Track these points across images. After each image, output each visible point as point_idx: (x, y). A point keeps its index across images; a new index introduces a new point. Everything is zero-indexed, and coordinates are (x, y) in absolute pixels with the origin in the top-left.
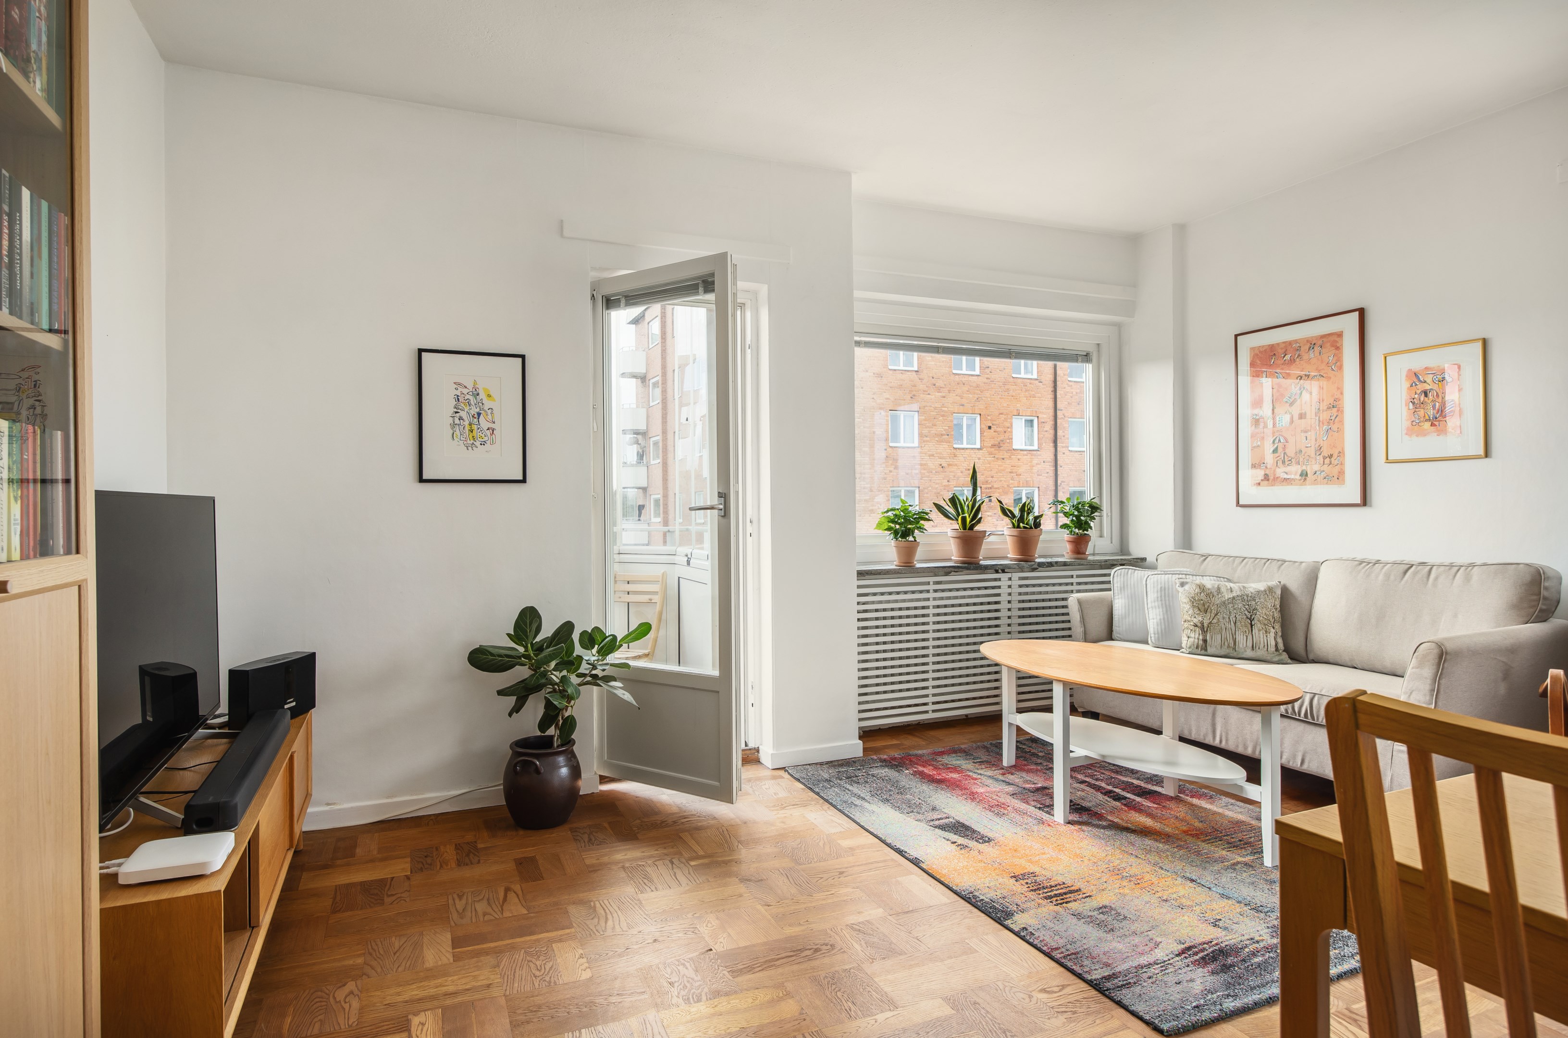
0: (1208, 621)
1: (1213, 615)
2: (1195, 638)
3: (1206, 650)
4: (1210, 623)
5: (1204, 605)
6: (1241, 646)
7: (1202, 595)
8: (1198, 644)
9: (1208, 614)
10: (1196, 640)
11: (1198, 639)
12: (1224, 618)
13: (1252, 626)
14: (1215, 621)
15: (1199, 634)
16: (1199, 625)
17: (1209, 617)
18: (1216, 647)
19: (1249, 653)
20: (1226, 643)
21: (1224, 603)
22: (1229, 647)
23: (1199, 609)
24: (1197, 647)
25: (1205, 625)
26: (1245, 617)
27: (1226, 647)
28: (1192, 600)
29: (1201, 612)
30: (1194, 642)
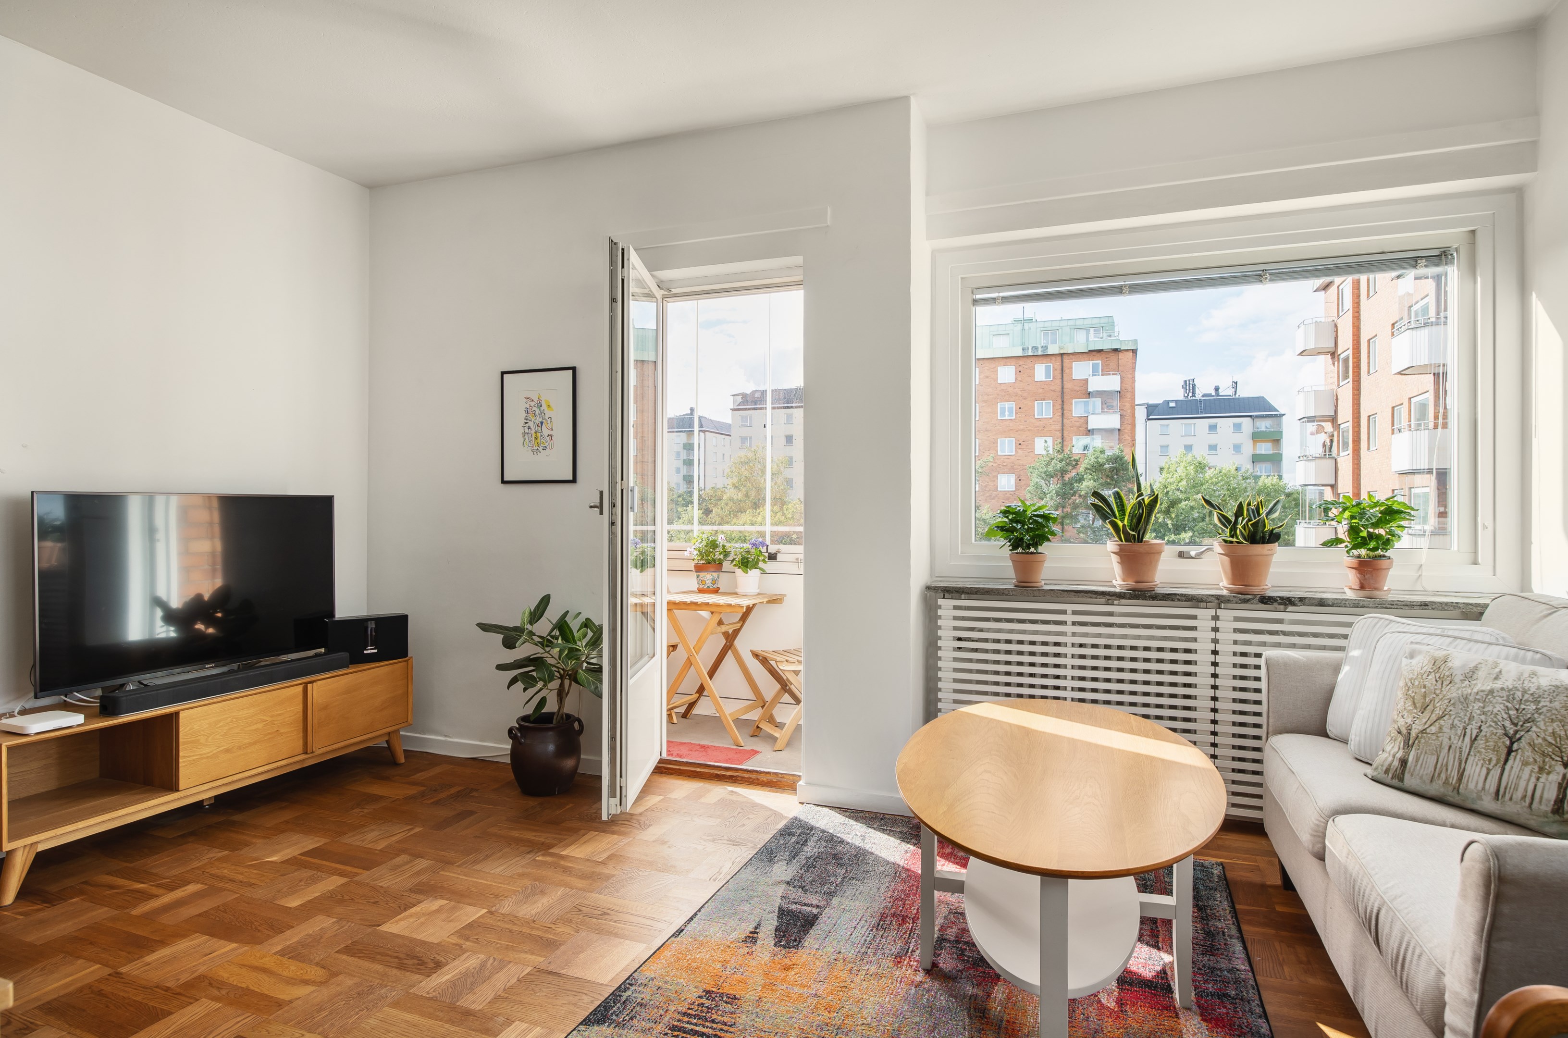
0: (1421, 728)
1: (1434, 717)
2: (1389, 754)
3: (1401, 780)
4: (1423, 731)
5: (1425, 696)
6: (1472, 786)
7: (1430, 677)
8: (1390, 765)
9: (1427, 714)
10: (1390, 759)
11: (1394, 756)
12: (1453, 726)
13: (1510, 751)
14: (1433, 729)
15: (1399, 749)
16: (1404, 731)
17: (1424, 720)
18: (1421, 778)
19: (1488, 804)
20: (1443, 776)
21: (1466, 699)
22: (1446, 782)
23: (1414, 703)
24: (1387, 772)
25: (1413, 734)
26: (1501, 732)
27: (1441, 782)
28: (1409, 684)
29: (1416, 708)
30: (1386, 759)
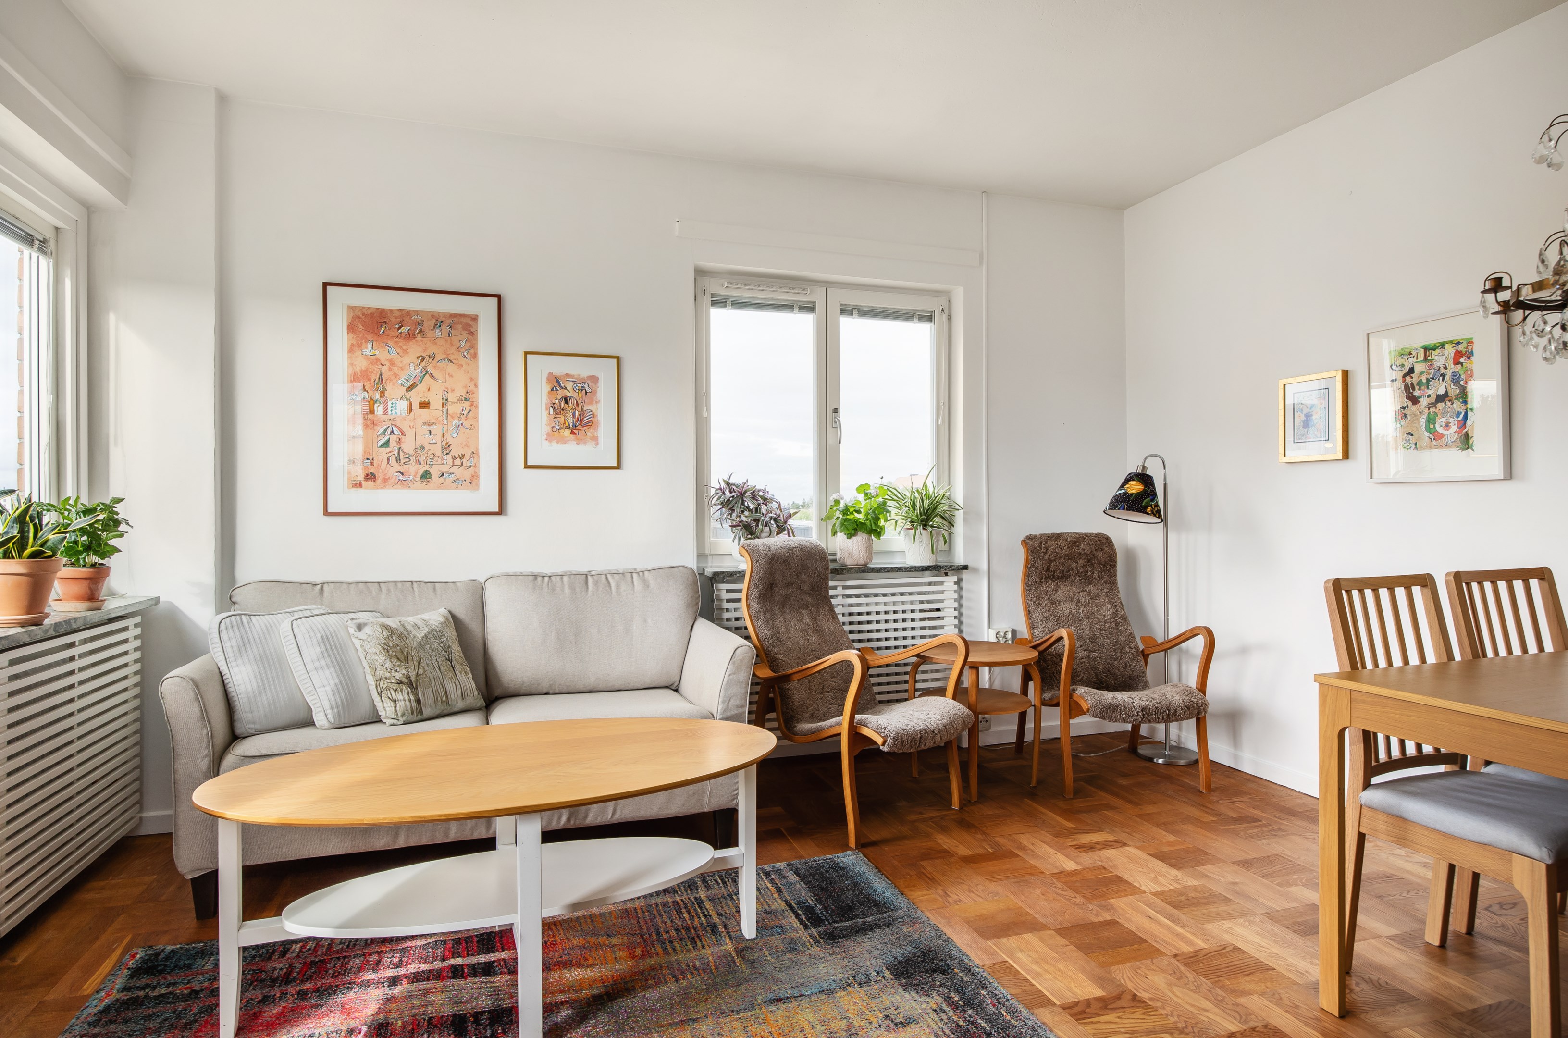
0: (415, 673)
1: (416, 664)
2: (405, 700)
3: (422, 713)
4: (417, 675)
5: (402, 652)
6: (453, 697)
7: (394, 638)
8: (411, 707)
9: (411, 663)
10: (408, 703)
11: (410, 700)
12: (428, 665)
13: (453, 668)
14: (421, 671)
15: (408, 694)
16: (405, 680)
17: (413, 667)
18: (430, 706)
19: (460, 705)
20: (439, 699)
21: (421, 645)
22: (442, 702)
23: (398, 659)
24: (412, 713)
25: (413, 679)
26: (444, 658)
27: (440, 703)
28: (386, 647)
29: (402, 662)
30: (406, 706)
